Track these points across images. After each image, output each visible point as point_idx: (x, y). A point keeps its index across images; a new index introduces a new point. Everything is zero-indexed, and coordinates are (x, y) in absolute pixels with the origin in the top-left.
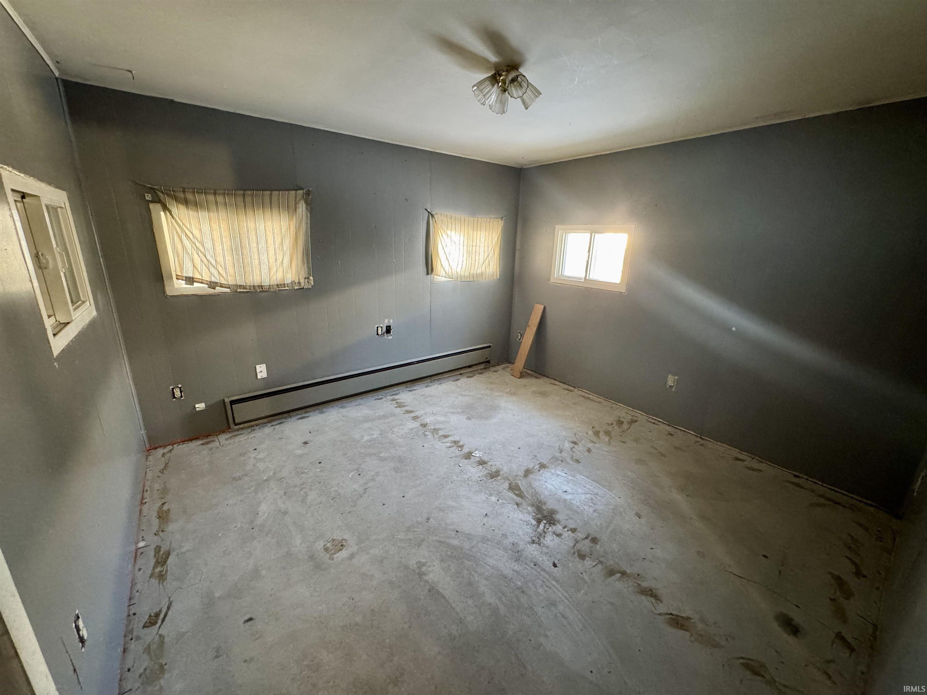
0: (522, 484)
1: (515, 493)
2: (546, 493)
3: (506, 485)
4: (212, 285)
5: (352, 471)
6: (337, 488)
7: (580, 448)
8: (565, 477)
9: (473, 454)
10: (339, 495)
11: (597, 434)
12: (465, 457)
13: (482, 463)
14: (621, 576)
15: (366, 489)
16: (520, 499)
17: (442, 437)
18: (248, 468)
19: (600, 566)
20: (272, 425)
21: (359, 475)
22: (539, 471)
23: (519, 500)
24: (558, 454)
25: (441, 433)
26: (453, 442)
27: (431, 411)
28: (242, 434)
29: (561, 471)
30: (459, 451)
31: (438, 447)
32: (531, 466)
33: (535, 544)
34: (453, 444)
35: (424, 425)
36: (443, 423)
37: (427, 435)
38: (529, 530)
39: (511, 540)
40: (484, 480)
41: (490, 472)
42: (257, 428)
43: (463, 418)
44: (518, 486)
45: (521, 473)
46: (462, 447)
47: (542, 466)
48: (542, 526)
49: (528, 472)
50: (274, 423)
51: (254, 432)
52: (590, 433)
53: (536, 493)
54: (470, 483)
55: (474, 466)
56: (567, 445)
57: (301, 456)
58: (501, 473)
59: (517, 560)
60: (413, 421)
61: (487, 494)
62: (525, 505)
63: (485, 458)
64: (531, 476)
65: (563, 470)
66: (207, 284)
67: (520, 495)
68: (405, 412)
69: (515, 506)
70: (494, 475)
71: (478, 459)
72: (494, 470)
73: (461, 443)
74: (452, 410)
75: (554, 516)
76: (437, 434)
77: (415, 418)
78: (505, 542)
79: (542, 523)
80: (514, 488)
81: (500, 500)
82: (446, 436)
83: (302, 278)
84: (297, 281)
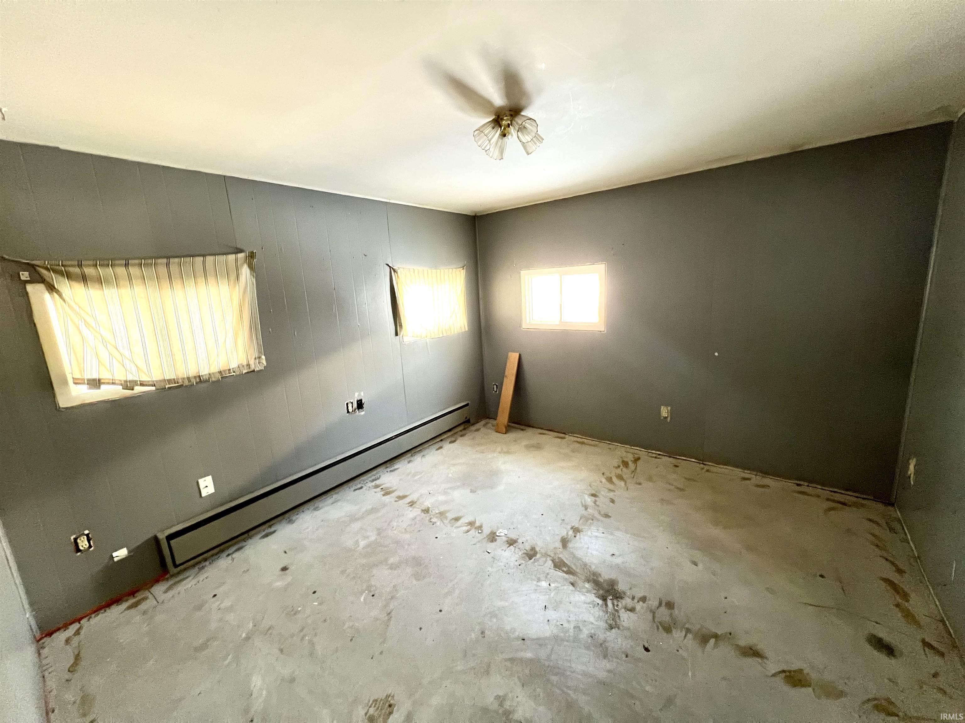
0: (565, 556)
1: (563, 571)
2: (595, 562)
3: (550, 563)
4: (128, 385)
5: (362, 594)
6: (351, 624)
7: (602, 500)
8: (603, 538)
9: (497, 534)
10: (358, 631)
11: (610, 480)
12: (490, 540)
13: (511, 542)
14: (716, 641)
15: (389, 613)
16: (571, 576)
17: (453, 521)
18: (213, 625)
19: (690, 636)
20: (228, 555)
21: (373, 596)
22: (575, 537)
23: (571, 578)
24: (584, 512)
25: (450, 516)
26: (468, 524)
27: (427, 491)
28: (187, 577)
29: (597, 531)
30: (479, 534)
31: (454, 535)
32: (564, 533)
33: (614, 629)
34: (469, 527)
35: (426, 511)
36: (446, 502)
37: (435, 523)
38: (598, 612)
39: (586, 632)
40: (523, 563)
41: (525, 551)
42: (207, 563)
43: (466, 492)
44: (562, 560)
45: (559, 545)
46: (480, 527)
47: (576, 531)
48: (609, 603)
49: (565, 542)
50: (230, 551)
51: (203, 571)
52: (604, 480)
53: (585, 565)
54: (510, 571)
55: (504, 548)
56: (589, 500)
57: (285, 589)
58: (537, 549)
59: (605, 657)
60: (411, 509)
61: (534, 580)
62: (580, 583)
63: (513, 536)
64: (570, 545)
65: (598, 530)
66: (121, 385)
67: (570, 572)
68: (397, 500)
69: (571, 587)
70: (531, 554)
71: (505, 539)
72: (528, 548)
73: (477, 524)
74: (449, 485)
75: (616, 588)
76: (446, 518)
77: (412, 504)
78: (582, 636)
79: (608, 600)
80: (559, 565)
81: (551, 584)
82: (457, 519)
83: (251, 358)
84: (245, 363)
